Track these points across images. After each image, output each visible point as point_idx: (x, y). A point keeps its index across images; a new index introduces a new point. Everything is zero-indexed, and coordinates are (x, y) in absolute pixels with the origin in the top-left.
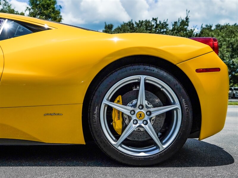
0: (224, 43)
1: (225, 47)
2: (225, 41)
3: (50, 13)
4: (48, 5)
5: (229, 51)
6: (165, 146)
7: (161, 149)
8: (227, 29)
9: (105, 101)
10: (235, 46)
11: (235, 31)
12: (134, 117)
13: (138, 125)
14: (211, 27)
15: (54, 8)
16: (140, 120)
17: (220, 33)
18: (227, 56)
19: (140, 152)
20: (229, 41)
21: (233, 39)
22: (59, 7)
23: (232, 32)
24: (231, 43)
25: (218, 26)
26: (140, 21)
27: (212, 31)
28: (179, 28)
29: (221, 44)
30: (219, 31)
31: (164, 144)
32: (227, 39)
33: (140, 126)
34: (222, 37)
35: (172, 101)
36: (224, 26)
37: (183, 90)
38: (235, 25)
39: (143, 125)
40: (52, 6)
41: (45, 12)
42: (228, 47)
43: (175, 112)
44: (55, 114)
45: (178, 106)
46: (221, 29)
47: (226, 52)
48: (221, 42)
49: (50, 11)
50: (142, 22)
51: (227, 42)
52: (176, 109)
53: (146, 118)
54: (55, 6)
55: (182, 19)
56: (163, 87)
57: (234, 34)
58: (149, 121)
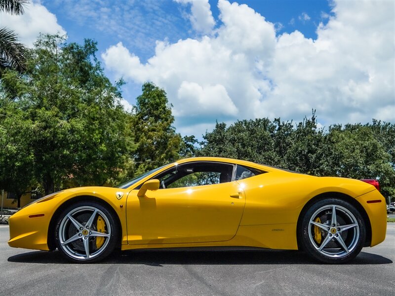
0: (358, 146)
1: (359, 151)
2: (358, 144)
3: (160, 113)
4: (158, 105)
5: (362, 157)
6: (350, 251)
7: (348, 253)
8: (359, 130)
9: (311, 222)
10: (369, 151)
11: (368, 132)
12: (330, 232)
13: (332, 237)
14: (340, 127)
15: (165, 107)
16: (333, 234)
17: (352, 135)
18: (361, 162)
19: (334, 255)
20: (362, 144)
21: (366, 142)
22: (170, 105)
23: (365, 134)
24: (365, 147)
25: (348, 126)
26: (256, 119)
27: (341, 131)
28: (306, 131)
29: (354, 149)
30: (350, 133)
31: (349, 249)
32: (360, 142)
33: (334, 238)
34: (354, 139)
35: (353, 222)
36: (355, 126)
37: (359, 214)
38: (367, 125)
39: (335, 237)
40: (163, 105)
41: (155, 112)
42: (362, 152)
43: (355, 229)
44: (279, 230)
45: (357, 225)
46: (352, 129)
47: (359, 157)
48: (353, 146)
49: (161, 111)
50: (260, 120)
51: (360, 145)
52: (356, 227)
53: (337, 232)
54: (166, 105)
55: (308, 119)
56: (347, 212)
57: (368, 136)
58: (339, 234)
